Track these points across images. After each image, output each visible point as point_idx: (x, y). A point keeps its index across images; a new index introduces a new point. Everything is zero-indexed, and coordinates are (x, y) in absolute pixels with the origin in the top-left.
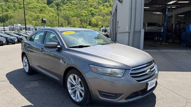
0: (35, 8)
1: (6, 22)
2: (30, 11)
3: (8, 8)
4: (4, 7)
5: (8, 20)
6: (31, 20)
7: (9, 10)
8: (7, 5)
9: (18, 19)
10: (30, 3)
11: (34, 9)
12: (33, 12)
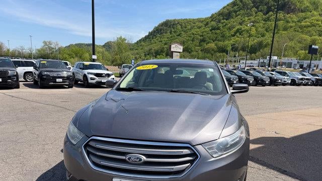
0: (314, 26)
1: (257, 54)
2: (302, 32)
3: (266, 30)
4: (261, 30)
5: (261, 50)
6: (298, 49)
7: (267, 33)
8: (266, 25)
9: (277, 47)
10: (305, 18)
11: (310, 29)
12: (306, 34)
